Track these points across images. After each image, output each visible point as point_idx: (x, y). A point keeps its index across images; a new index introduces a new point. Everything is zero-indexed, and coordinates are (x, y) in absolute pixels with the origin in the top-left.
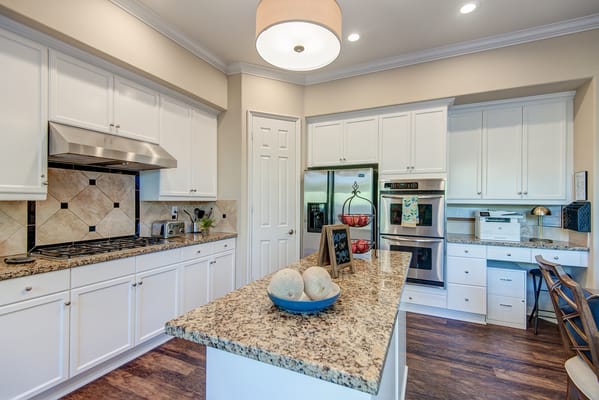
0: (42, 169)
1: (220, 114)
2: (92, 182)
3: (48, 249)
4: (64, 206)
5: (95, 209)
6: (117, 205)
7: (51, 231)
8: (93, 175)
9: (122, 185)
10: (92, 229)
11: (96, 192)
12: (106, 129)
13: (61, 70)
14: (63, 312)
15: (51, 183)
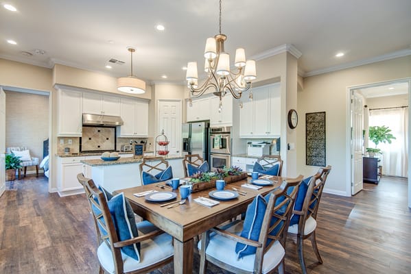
0: (81, 128)
1: (149, 101)
2: (99, 131)
3: (85, 152)
4: (90, 139)
5: (100, 140)
6: (107, 139)
7: (86, 147)
8: (99, 129)
9: (109, 131)
10: (99, 147)
11: (100, 134)
12: (100, 114)
13: (86, 98)
14: (83, 168)
15: (83, 131)
